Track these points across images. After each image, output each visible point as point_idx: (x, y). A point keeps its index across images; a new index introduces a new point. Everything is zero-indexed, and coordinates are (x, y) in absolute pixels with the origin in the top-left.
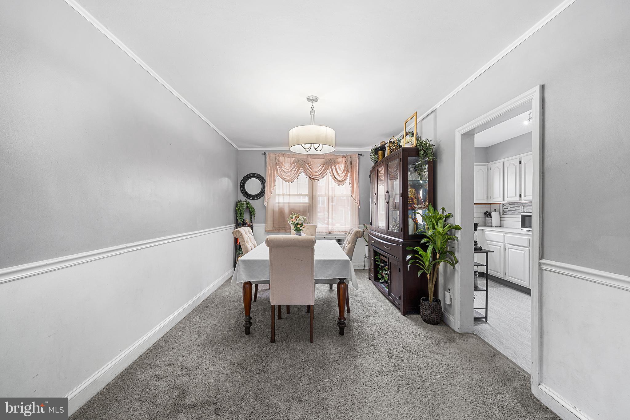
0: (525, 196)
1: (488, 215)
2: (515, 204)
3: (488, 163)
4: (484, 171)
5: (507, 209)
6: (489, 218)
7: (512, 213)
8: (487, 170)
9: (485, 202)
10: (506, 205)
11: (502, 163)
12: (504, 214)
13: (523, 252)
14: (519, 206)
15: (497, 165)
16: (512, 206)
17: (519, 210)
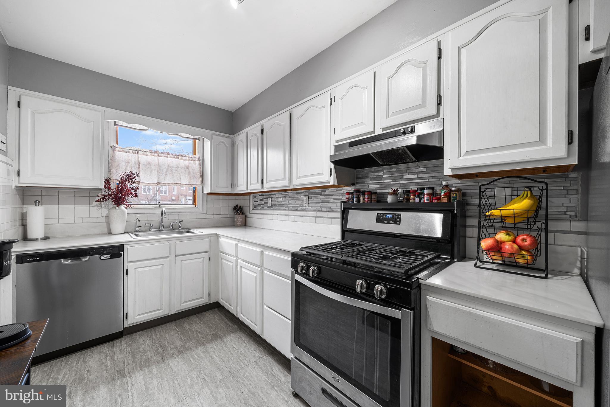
1: (238, 210)
2: (264, 195)
3: (233, 134)
4: (227, 145)
5: (257, 201)
6: (239, 214)
7: (261, 207)
8: (232, 145)
9: (229, 191)
10: (256, 197)
11: (245, 134)
12: (255, 208)
13: (255, 275)
14: (267, 198)
15: (241, 137)
16: (261, 199)
17: (267, 203)
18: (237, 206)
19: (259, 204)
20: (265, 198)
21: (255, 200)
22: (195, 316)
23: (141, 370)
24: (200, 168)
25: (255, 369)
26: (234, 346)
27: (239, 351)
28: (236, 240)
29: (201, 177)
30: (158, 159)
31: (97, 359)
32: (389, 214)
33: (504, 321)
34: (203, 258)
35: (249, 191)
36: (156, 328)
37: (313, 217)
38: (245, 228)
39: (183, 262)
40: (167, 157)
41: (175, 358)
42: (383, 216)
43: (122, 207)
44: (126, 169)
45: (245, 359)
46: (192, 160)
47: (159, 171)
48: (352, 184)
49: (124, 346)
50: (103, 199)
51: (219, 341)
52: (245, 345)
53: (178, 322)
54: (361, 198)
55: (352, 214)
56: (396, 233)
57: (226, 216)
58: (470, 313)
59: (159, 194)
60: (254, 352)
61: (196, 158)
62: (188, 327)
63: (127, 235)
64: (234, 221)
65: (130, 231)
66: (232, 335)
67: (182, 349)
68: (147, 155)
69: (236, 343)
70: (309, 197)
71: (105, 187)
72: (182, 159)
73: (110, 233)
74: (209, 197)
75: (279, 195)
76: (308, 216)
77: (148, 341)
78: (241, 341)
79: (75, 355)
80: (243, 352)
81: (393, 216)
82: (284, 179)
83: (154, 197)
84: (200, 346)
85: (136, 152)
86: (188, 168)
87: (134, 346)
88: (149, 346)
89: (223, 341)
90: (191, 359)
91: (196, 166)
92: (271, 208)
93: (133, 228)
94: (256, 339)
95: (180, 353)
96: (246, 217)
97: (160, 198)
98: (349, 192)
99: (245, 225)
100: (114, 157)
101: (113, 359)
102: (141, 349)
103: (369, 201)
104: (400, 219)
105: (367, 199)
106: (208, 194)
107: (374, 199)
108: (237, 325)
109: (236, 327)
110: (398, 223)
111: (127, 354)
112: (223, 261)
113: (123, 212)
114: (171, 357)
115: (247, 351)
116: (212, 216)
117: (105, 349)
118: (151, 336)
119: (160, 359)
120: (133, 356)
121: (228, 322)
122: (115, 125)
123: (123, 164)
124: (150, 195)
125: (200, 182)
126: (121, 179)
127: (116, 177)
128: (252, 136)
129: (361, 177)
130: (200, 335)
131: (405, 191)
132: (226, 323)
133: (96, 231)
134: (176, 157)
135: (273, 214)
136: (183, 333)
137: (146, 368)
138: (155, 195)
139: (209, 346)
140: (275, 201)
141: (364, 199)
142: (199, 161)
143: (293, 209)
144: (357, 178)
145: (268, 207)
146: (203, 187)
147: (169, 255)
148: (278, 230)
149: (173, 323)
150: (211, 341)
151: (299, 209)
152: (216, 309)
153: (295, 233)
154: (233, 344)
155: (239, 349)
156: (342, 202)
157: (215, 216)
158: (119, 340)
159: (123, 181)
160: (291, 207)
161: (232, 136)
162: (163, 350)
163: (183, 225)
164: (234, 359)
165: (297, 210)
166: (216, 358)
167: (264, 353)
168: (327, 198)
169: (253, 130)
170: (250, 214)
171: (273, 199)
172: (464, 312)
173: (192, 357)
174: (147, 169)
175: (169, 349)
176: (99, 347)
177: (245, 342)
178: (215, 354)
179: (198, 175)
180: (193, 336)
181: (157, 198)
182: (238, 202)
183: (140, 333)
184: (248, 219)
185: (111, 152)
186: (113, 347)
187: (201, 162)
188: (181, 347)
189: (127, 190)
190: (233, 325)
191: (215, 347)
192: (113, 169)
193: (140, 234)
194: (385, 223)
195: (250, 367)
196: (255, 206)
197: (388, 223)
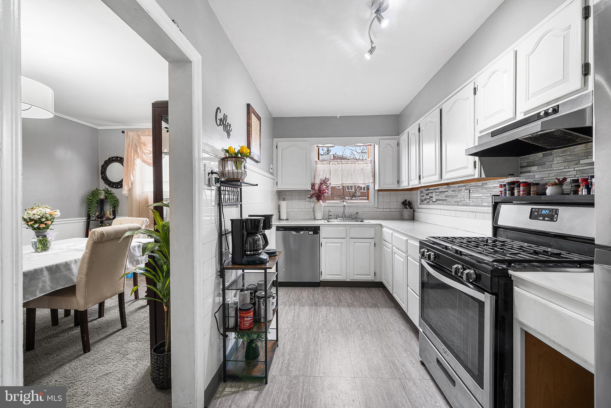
0: (423, 178)
1: (407, 204)
2: (429, 190)
3: (399, 135)
4: (393, 146)
5: (424, 196)
6: (407, 209)
7: (427, 202)
8: (398, 144)
9: (395, 187)
10: (423, 191)
11: (406, 134)
12: (422, 203)
13: (402, 260)
14: (432, 193)
15: (404, 137)
16: (427, 193)
17: (432, 197)
18: (406, 201)
19: (425, 199)
20: (430, 193)
21: (422, 195)
22: (364, 288)
23: (326, 307)
24: (372, 169)
25: (397, 335)
26: (387, 316)
27: (389, 320)
28: (392, 230)
29: (373, 177)
30: (342, 166)
31: (306, 293)
32: (545, 209)
33: (573, 316)
34: (370, 243)
35: (411, 187)
36: (338, 288)
37: (473, 212)
38: (414, 222)
39: (355, 243)
40: (348, 163)
41: (345, 308)
42: (537, 212)
43: (321, 201)
44: (323, 176)
45: (392, 327)
46: (365, 163)
47: (342, 175)
48: (509, 175)
49: (320, 292)
50: (311, 197)
51: (376, 309)
52: (395, 318)
53: (352, 288)
54: (516, 191)
55: (504, 208)
56: (551, 232)
57: (395, 210)
58: (545, 306)
59: (359, 191)
60: (401, 325)
61: (369, 161)
62: (358, 294)
63: (323, 221)
64: (402, 215)
65: (325, 218)
66: (388, 309)
67: (350, 305)
68: (335, 164)
69: (389, 315)
70: (470, 191)
71: (312, 188)
72: (358, 164)
73: (315, 219)
74: (380, 193)
75: (442, 190)
76: (468, 212)
77: (332, 294)
78: (393, 315)
79: (297, 288)
80: (392, 322)
81: (550, 211)
82: (435, 174)
83: (355, 193)
84: (362, 307)
85: (329, 163)
86: (362, 170)
87: (325, 294)
88: (332, 297)
89: (379, 310)
90: (354, 312)
91: (369, 167)
92: (436, 203)
93: (327, 217)
94: (406, 318)
95: (349, 306)
96: (414, 211)
97: (360, 194)
98: (502, 185)
99: (413, 218)
100: (317, 169)
101: (313, 296)
102: (328, 297)
103: (524, 194)
104: (558, 215)
105: (523, 191)
106: (379, 190)
107: (533, 191)
108: (394, 304)
109: (393, 305)
110: (555, 220)
111: (321, 297)
112: (385, 247)
113: (321, 205)
114: (343, 306)
115: (395, 323)
116: (382, 210)
117: (311, 289)
118: (335, 291)
119: (336, 305)
120: (323, 298)
121: (388, 300)
122: (317, 147)
123: (322, 172)
124: (352, 192)
125: (372, 181)
126: (320, 183)
127: (318, 182)
128: (412, 135)
129: (526, 165)
130: (364, 301)
131: (573, 180)
132: (386, 300)
133: (308, 217)
134: (353, 162)
135: (437, 209)
136: (353, 296)
137: (328, 307)
138: (355, 191)
139: (368, 309)
140: (438, 195)
141: (519, 192)
142: (371, 163)
143: (455, 204)
144: (521, 167)
145: (433, 202)
146: (374, 185)
147: (346, 237)
148: (440, 225)
149: (349, 288)
150: (371, 307)
151: (460, 204)
152: (381, 289)
153: (455, 229)
154: (386, 314)
155: (389, 319)
156: (494, 195)
157: (385, 210)
158: (318, 288)
159: (321, 184)
160: (453, 202)
161: (398, 137)
162: (339, 301)
163: (359, 216)
164: (383, 323)
165: (458, 205)
166: (371, 318)
167: (409, 329)
168: (488, 192)
169: (412, 129)
170: (418, 208)
171: (437, 194)
172: (541, 304)
173: (355, 311)
174: (335, 174)
175: (343, 302)
176: (308, 288)
177: (397, 317)
178: (371, 315)
179: (371, 175)
180: (360, 300)
181: (358, 194)
182: (407, 196)
183: (329, 287)
184: (415, 213)
185: (315, 165)
186: (314, 290)
187: (373, 163)
188: (350, 303)
189: (323, 190)
190: (391, 303)
191: (372, 311)
192: (316, 177)
193: (330, 220)
194: (539, 220)
195: (393, 332)
196: (422, 201)
197: (544, 220)
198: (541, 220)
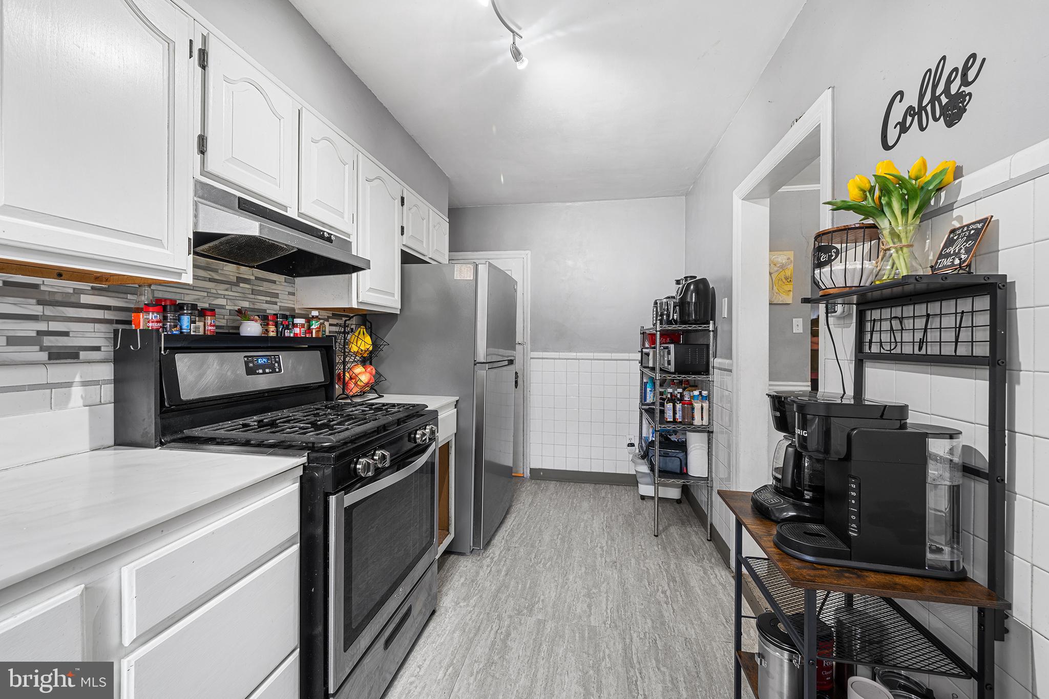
32: (261, 357)
42: (253, 362)
81: (268, 359)
110: (277, 370)
141: (205, 326)
194: (259, 374)
197: (264, 373)
198: (261, 374)
